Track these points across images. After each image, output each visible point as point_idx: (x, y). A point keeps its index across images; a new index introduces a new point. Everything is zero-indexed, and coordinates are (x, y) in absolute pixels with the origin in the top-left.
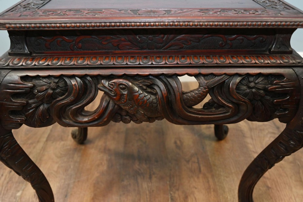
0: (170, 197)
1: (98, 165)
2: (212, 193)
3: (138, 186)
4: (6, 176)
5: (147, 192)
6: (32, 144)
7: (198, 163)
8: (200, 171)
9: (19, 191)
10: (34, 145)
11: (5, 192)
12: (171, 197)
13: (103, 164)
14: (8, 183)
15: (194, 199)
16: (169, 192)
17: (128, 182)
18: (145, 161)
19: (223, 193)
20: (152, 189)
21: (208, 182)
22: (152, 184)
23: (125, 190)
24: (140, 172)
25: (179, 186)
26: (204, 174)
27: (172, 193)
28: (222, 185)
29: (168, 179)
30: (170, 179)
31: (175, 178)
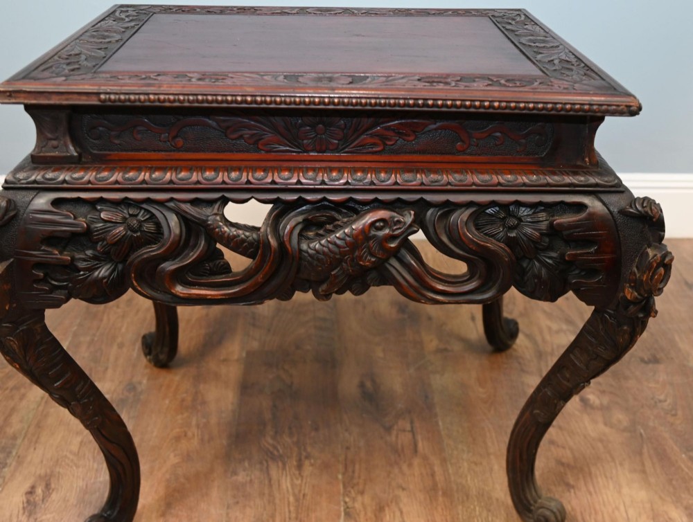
0: (342, 509)
1: (178, 439)
2: (441, 499)
3: (270, 485)
5: (291, 499)
7: (412, 431)
8: (415, 450)
12: (345, 510)
13: (190, 434)
15: (398, 514)
16: (341, 498)
17: (247, 475)
18: (290, 428)
19: (465, 498)
20: (303, 492)
21: (433, 475)
22: (302, 480)
23: (240, 495)
24: (276, 453)
25: (365, 484)
26: (425, 458)
27: (347, 500)
28: (464, 482)
29: (341, 467)
30: (346, 467)
31: (357, 467)
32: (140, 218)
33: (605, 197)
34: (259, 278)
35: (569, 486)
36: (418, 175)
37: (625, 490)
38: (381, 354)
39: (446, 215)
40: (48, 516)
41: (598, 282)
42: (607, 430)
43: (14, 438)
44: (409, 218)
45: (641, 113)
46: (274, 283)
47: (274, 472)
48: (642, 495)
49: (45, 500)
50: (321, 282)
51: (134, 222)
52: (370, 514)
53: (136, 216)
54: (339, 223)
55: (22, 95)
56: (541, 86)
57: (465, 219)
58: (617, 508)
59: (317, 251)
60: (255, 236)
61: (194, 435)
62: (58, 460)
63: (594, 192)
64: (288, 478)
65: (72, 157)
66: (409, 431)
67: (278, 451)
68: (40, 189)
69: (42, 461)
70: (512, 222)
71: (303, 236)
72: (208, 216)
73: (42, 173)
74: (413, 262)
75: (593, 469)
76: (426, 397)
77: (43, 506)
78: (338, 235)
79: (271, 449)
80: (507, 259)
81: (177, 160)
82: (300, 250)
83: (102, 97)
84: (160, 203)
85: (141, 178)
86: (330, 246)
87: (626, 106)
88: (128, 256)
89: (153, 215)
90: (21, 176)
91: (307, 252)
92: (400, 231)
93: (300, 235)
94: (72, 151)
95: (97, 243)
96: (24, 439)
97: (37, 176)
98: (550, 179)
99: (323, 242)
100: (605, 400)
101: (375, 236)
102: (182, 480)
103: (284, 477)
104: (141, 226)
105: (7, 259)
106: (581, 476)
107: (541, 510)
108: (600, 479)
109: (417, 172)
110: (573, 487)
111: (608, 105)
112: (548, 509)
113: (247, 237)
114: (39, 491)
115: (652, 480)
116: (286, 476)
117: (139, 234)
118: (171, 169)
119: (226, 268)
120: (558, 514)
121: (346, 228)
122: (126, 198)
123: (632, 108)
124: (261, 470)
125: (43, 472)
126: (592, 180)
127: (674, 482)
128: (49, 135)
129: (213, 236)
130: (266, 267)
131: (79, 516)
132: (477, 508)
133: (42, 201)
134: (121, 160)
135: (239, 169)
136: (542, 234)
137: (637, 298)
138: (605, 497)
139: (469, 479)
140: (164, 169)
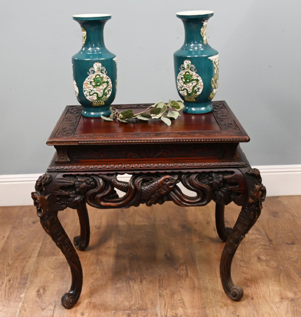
0: (158, 294)
1: (92, 274)
2: (196, 291)
3: (130, 288)
4: (6, 284)
5: (139, 292)
6: (24, 259)
8: (187, 276)
9: (21, 294)
10: (27, 260)
11: (9, 295)
12: (159, 295)
13: (97, 272)
14: (9, 288)
15: (180, 295)
16: (158, 291)
17: (121, 285)
18: (137, 270)
19: (206, 290)
20: (143, 289)
21: (194, 283)
22: (142, 286)
23: (119, 291)
24: (132, 278)
25: (167, 287)
26: (191, 278)
27: (160, 291)
28: (206, 285)
29: (158, 282)
30: (160, 282)
31: (164, 281)
32: (90, 180)
33: (241, 169)
34: (128, 199)
35: (248, 286)
36: (179, 164)
37: (271, 287)
38: (174, 244)
39: (188, 177)
40: (47, 298)
41: (241, 197)
42: (267, 268)
43: (27, 275)
44: (176, 178)
45: (250, 141)
46: (133, 200)
47: (131, 283)
48: (277, 288)
49: (44, 294)
50: (149, 200)
51: (88, 182)
52: (169, 295)
53: (89, 180)
54: (154, 180)
55: (55, 143)
56: (218, 134)
57: (195, 177)
58: (266, 293)
59: (147, 189)
60: (127, 185)
61: (98, 273)
62: (46, 282)
63: (237, 167)
64: (137, 285)
65: (68, 161)
66: (185, 270)
67: (132, 277)
68: (59, 171)
69: (40, 282)
70: (210, 178)
71: (142, 185)
72: (112, 179)
73: (59, 167)
74: (178, 192)
75: (259, 281)
76: (193, 258)
77: (44, 295)
78: (153, 184)
79: (130, 277)
80: (209, 190)
81: (101, 162)
82: (142, 189)
83: (80, 142)
84: (97, 175)
85: (91, 167)
86: (151, 187)
87: (245, 139)
88: (86, 192)
89: (94, 179)
90: (53, 168)
91: (144, 190)
92: (173, 182)
93: (141, 184)
94: (69, 160)
95: (76, 189)
96: (31, 275)
97: (58, 167)
98: (222, 164)
99: (149, 186)
100: (268, 258)
101: (165, 184)
102: (96, 287)
103: (135, 285)
104: (90, 183)
105: (49, 194)
106: (253, 283)
107: (234, 290)
108: (261, 284)
109: (178, 163)
110: (250, 286)
111: (239, 139)
112: (236, 289)
113: (125, 185)
114: (41, 291)
115: (282, 284)
116: (136, 284)
117: (90, 185)
118: (100, 164)
119: (117, 196)
120: (240, 291)
121: (156, 182)
122: (86, 174)
123: (247, 140)
124: (126, 283)
125: (41, 285)
126: (236, 163)
127: (291, 284)
128: (61, 155)
129: (113, 185)
130: (131, 195)
131: (58, 298)
132: (211, 293)
133: (60, 175)
134: (83, 162)
135: (121, 164)
136: (220, 182)
137: (253, 202)
138: (262, 289)
139: (208, 284)
140: (98, 164)
